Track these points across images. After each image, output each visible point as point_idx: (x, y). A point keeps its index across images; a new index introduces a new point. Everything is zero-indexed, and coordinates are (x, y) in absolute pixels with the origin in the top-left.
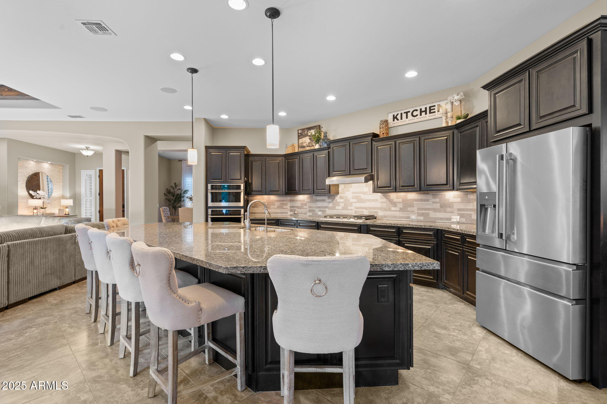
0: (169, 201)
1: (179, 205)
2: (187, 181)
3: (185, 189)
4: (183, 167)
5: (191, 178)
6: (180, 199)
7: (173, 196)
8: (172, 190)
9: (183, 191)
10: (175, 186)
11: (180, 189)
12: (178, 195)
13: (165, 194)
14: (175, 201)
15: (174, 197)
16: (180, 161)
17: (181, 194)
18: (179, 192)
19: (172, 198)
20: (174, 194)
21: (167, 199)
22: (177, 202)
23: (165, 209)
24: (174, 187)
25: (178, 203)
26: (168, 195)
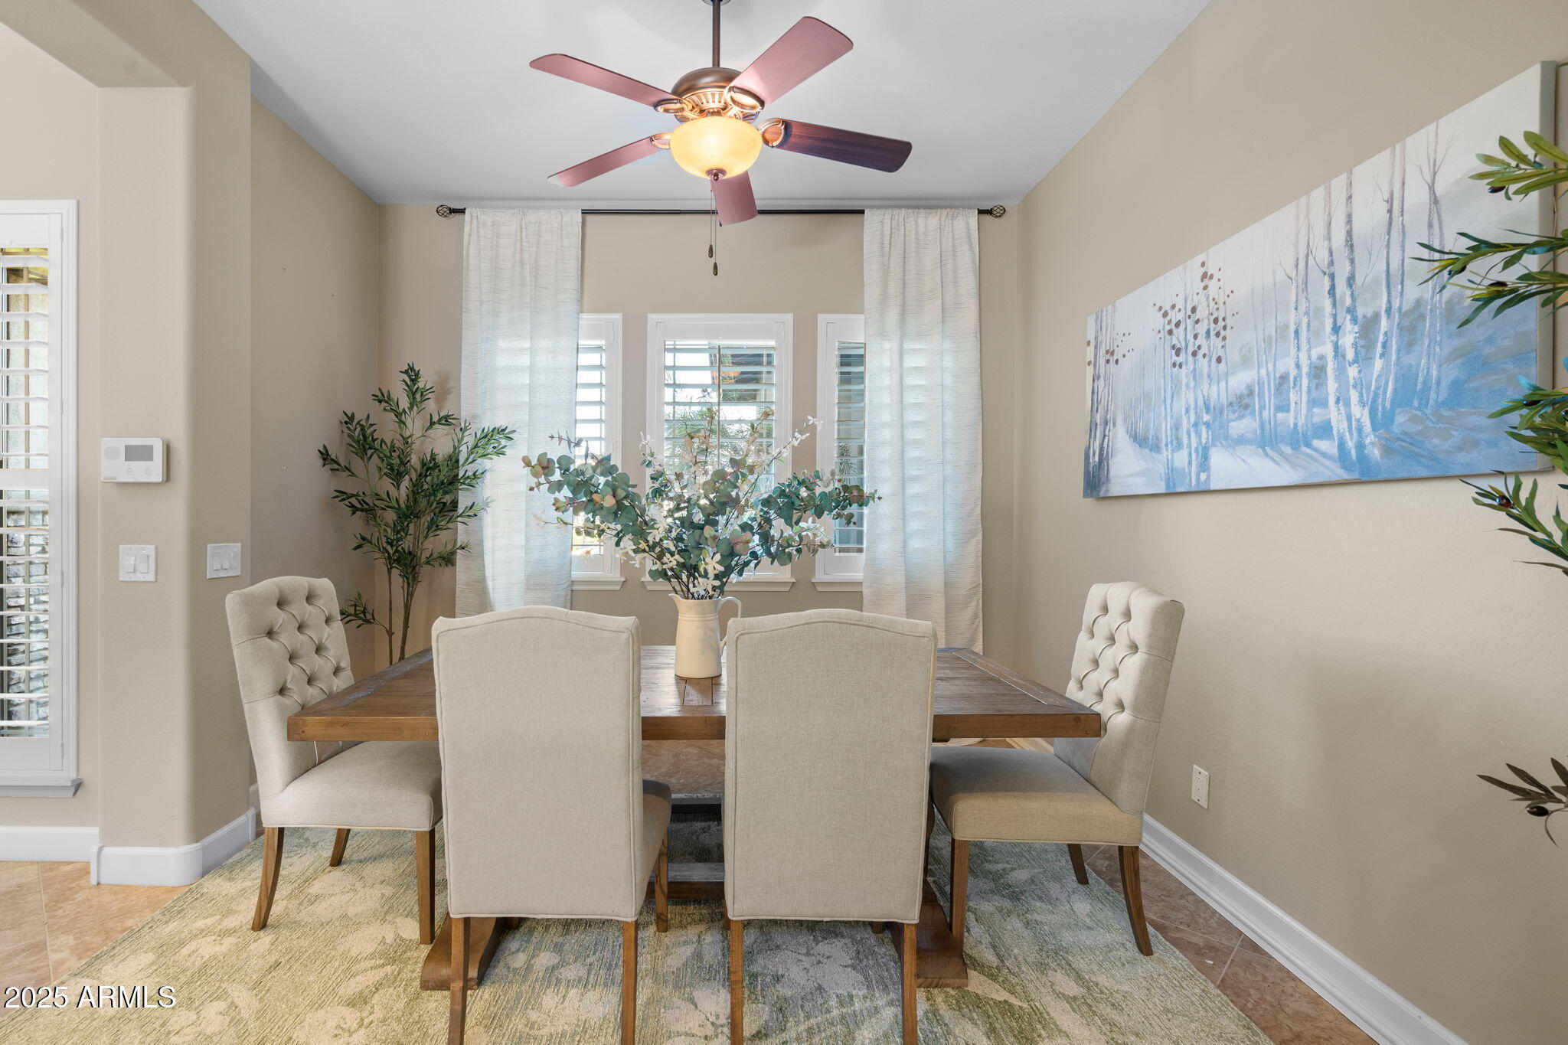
0: (364, 508)
1: (436, 543)
2: (502, 361)
3: (488, 423)
4: (473, 261)
5: (527, 344)
6: (448, 499)
7: (397, 476)
8: (386, 429)
9: (469, 439)
10: (412, 394)
11: (446, 420)
12: (430, 465)
13: (325, 455)
14: (408, 514)
15: (405, 482)
16: (453, 211)
17: (453, 461)
18: (440, 443)
19: (386, 485)
20: (403, 463)
21: (342, 495)
22: (426, 520)
23: (281, 604)
24: (404, 403)
25: (434, 526)
26: (357, 464)
